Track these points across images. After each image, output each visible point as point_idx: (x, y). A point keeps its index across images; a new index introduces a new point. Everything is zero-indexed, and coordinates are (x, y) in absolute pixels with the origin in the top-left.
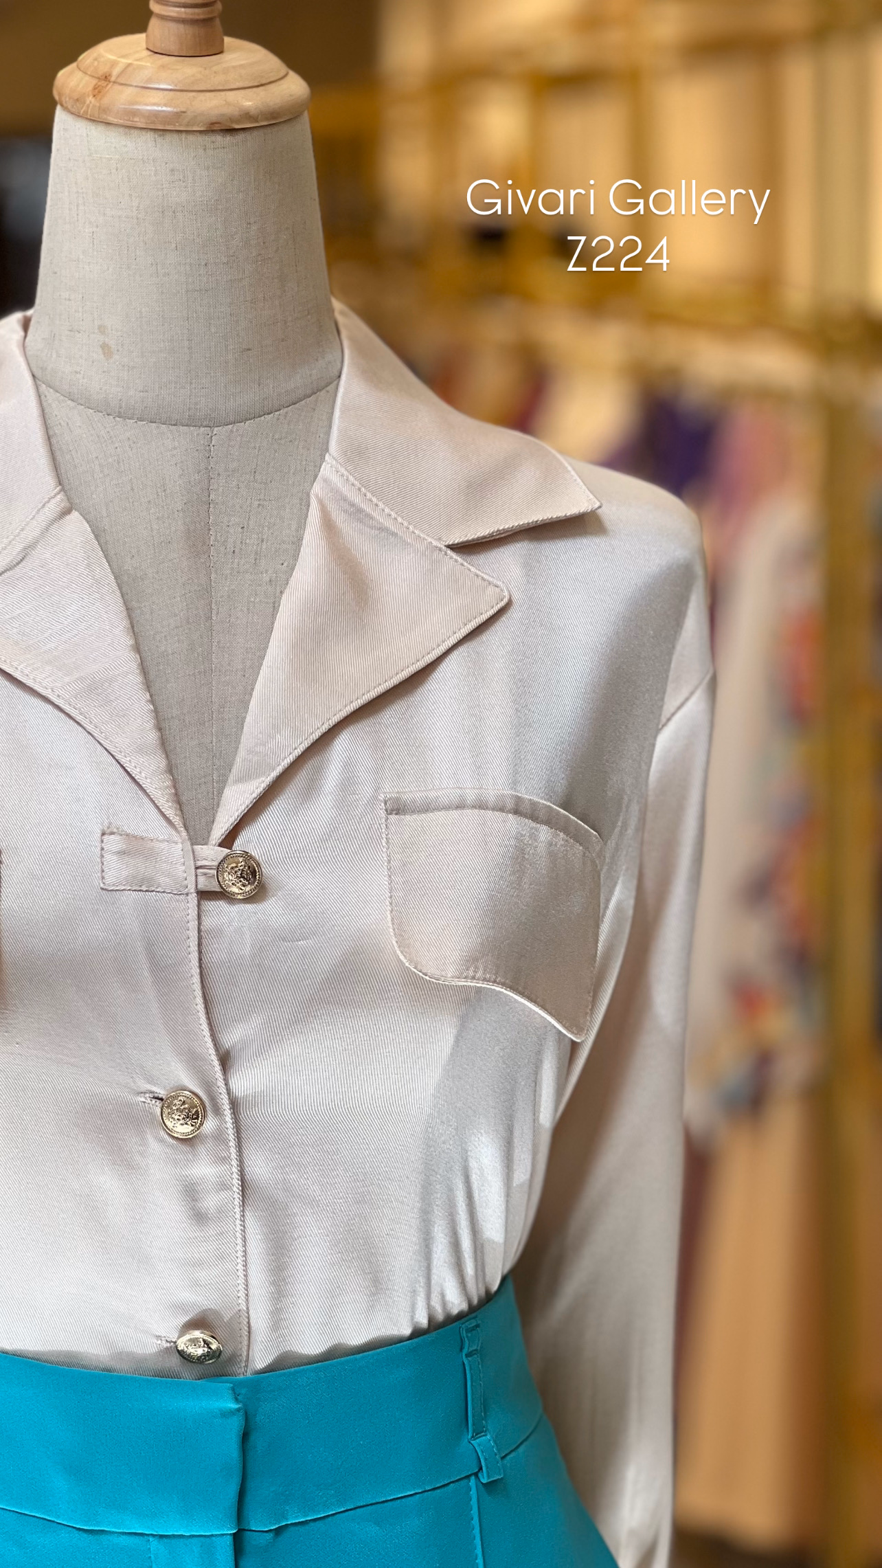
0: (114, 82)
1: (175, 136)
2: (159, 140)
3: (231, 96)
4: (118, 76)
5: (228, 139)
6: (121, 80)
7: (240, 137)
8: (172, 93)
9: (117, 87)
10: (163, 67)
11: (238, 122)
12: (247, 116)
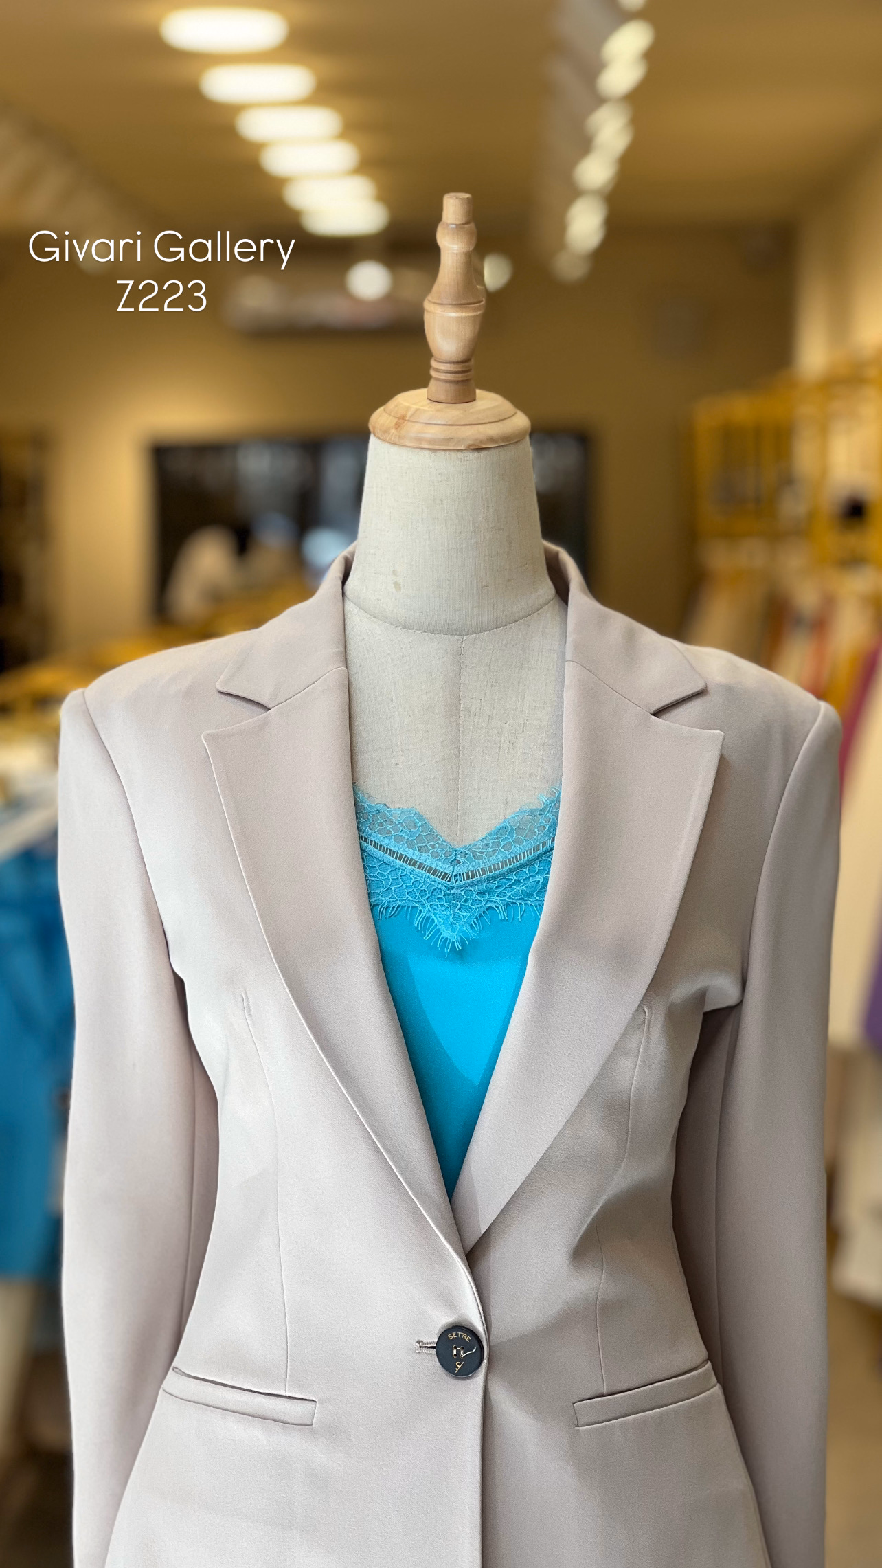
0: (409, 420)
1: (443, 453)
2: (432, 455)
3: (481, 428)
4: (411, 417)
5: (476, 454)
6: (412, 419)
7: (484, 453)
8: (445, 427)
9: (410, 424)
10: (438, 410)
11: (485, 444)
12: (491, 440)
